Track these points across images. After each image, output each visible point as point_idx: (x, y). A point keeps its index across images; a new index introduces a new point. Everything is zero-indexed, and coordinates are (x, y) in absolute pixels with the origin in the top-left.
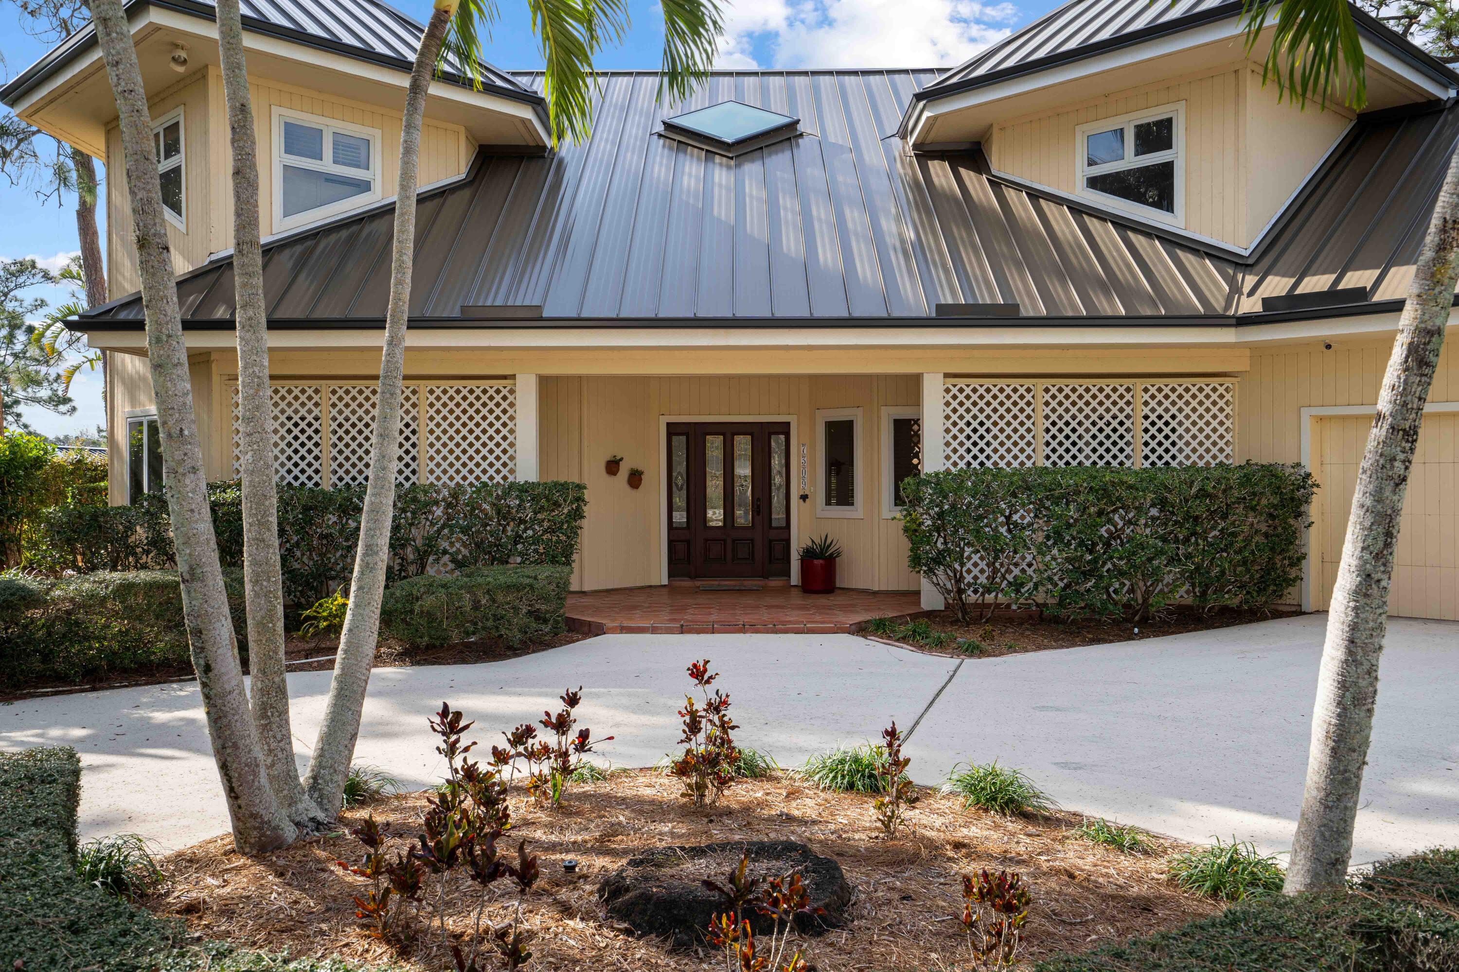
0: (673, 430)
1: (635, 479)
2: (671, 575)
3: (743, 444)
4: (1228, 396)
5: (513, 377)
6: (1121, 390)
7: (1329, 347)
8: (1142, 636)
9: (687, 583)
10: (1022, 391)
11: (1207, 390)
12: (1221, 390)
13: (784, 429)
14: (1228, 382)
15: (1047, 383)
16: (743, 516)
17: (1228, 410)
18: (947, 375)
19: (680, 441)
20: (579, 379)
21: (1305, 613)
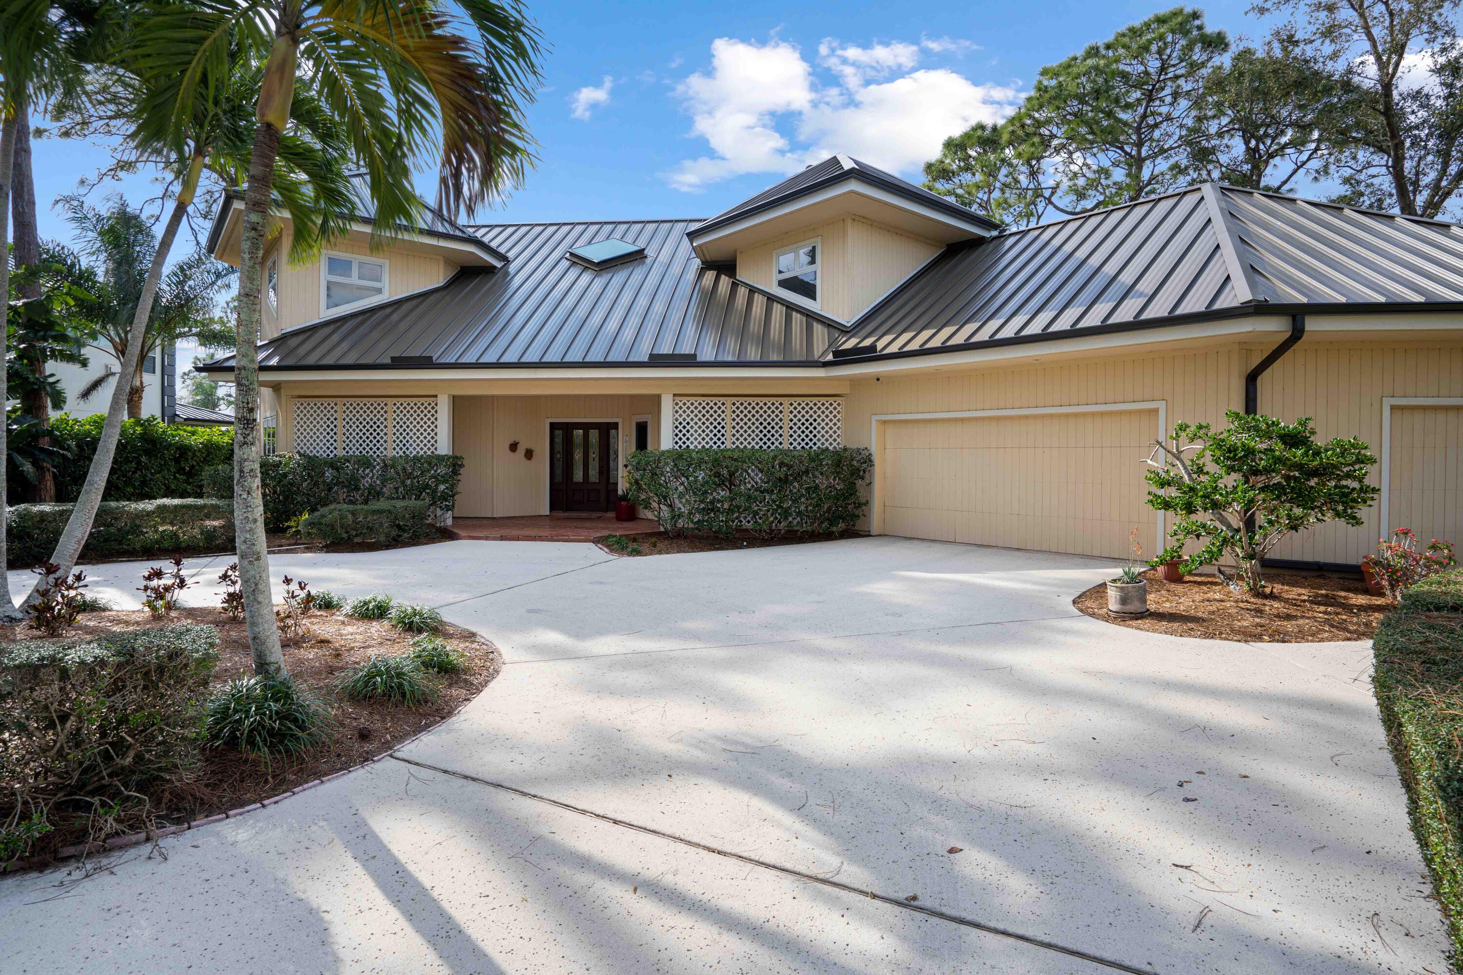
0: (553, 426)
1: (529, 454)
2: (551, 510)
3: (594, 435)
4: (839, 408)
5: (436, 396)
6: (777, 404)
7: (878, 379)
8: (747, 547)
9: (560, 514)
10: (719, 404)
11: (827, 405)
12: (835, 405)
13: (615, 426)
14: (839, 400)
15: (734, 399)
16: (594, 474)
17: (839, 416)
18: (675, 395)
19: (559, 433)
20: (493, 397)
21: (870, 536)
